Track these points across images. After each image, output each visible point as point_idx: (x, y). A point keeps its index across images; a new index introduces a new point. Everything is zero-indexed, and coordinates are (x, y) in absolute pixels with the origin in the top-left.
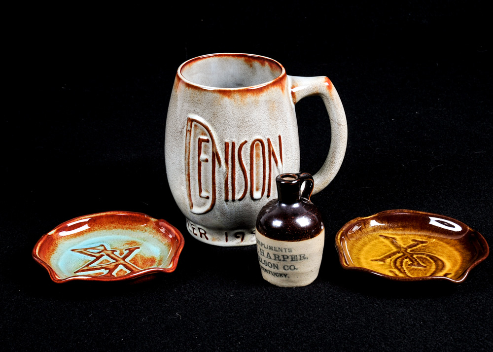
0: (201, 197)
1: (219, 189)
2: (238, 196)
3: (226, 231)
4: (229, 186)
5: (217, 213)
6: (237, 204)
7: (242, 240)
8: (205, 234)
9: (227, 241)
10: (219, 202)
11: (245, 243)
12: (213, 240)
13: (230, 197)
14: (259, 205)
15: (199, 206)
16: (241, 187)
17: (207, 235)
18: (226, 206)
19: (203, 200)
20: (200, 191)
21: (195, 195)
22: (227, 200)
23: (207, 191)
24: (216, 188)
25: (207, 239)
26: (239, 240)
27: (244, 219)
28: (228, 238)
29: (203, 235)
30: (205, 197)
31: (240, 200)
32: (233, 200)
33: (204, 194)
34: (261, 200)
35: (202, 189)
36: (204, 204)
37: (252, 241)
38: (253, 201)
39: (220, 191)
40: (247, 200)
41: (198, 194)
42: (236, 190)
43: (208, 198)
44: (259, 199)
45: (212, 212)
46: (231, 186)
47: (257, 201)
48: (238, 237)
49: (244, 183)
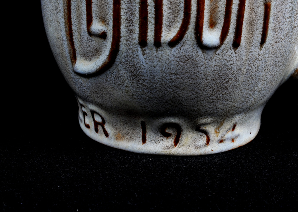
0: (90, 33)
1: (128, 15)
2: (168, 35)
3: (142, 119)
4: (149, 8)
5: (123, 72)
6: (167, 53)
7: (176, 142)
8: (103, 124)
9: (144, 141)
10: (127, 46)
11: (182, 150)
12: (118, 138)
13: (150, 36)
14: (214, 64)
15: (89, 56)
16: (175, 14)
17: (106, 127)
18: (141, 57)
19: (95, 42)
20: (90, 21)
21: (80, 30)
22: (143, 42)
23: (103, 20)
24: (122, 12)
25: (107, 135)
26: (170, 142)
27: (179, 91)
28: (148, 135)
29: (100, 127)
30: (99, 33)
31: (172, 44)
32: (158, 43)
33: (97, 27)
34: (219, 51)
35: (93, 14)
36: (97, 52)
37: (197, 147)
38: (200, 52)
39: (130, 21)
40: (187, 46)
41: (86, 29)
42: (165, 21)
43: (103, 36)
44: (215, 48)
45: (113, 70)
46: (153, 10)
47: (211, 53)
48: (167, 135)
49: (182, 5)
